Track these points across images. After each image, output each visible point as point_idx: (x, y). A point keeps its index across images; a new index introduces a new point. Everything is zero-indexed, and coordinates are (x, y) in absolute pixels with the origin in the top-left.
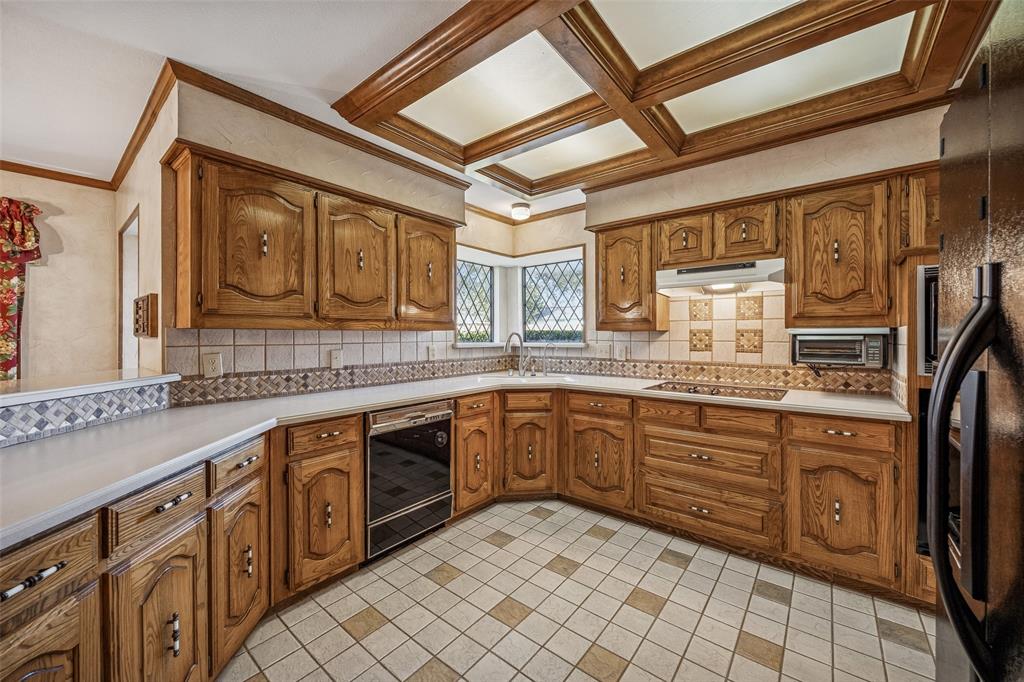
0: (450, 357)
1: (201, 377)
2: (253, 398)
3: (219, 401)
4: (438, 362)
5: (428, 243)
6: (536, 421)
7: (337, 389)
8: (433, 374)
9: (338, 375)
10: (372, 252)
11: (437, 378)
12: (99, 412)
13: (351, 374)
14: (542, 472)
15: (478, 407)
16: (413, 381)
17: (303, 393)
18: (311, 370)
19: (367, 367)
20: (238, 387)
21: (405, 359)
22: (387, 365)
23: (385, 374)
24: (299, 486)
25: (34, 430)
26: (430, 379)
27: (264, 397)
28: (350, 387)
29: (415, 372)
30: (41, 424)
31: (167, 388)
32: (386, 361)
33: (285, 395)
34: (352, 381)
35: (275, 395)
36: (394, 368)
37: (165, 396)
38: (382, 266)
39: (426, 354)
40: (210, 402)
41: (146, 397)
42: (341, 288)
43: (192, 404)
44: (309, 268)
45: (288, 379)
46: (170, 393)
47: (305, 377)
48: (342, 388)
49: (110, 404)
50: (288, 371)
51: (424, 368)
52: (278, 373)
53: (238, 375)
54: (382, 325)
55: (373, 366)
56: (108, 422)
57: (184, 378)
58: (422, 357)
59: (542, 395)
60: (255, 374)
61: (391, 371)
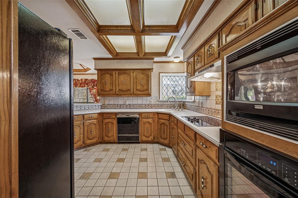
0: (157, 103)
1: (104, 104)
2: (112, 109)
3: (107, 108)
4: (153, 104)
5: (142, 76)
6: (165, 123)
7: (127, 108)
8: (152, 107)
9: (127, 106)
10: (127, 80)
11: (153, 108)
12: (89, 108)
13: (130, 106)
14: (167, 138)
15: (147, 116)
16: (146, 108)
17: (120, 109)
18: (122, 104)
19: (133, 104)
20: (109, 106)
21: (143, 103)
22: (138, 104)
23: (138, 106)
24: (104, 123)
25: (80, 109)
26: (151, 108)
27: (113, 109)
28: (129, 109)
29: (146, 106)
30: (81, 108)
31: (100, 106)
32: (138, 103)
33: (117, 109)
34: (130, 107)
35: (115, 109)
36: (140, 105)
37: (100, 107)
38: (129, 83)
39: (149, 102)
40: (105, 108)
41: (96, 107)
42: (120, 88)
43: (103, 108)
44: (114, 85)
45: (117, 106)
46: (101, 106)
47: (121, 106)
48: (128, 108)
49: (90, 107)
50: (117, 104)
51: (149, 106)
52: (116, 104)
53: (109, 104)
54: (130, 95)
55: (135, 104)
56: (90, 109)
57: (102, 104)
58: (148, 103)
59: (167, 115)
60: (112, 104)
61: (139, 106)
